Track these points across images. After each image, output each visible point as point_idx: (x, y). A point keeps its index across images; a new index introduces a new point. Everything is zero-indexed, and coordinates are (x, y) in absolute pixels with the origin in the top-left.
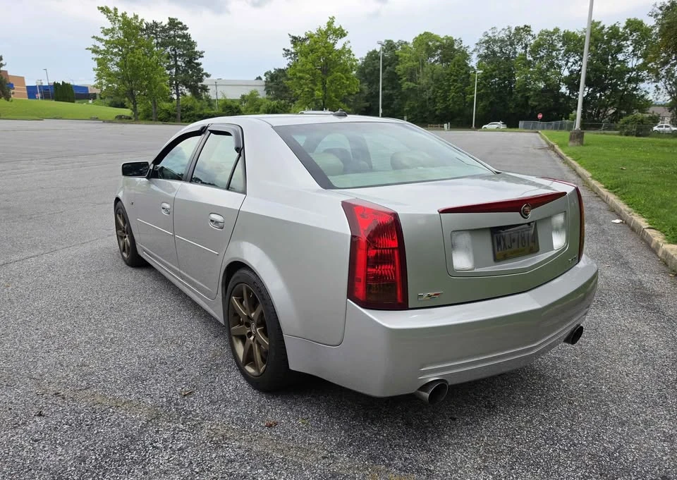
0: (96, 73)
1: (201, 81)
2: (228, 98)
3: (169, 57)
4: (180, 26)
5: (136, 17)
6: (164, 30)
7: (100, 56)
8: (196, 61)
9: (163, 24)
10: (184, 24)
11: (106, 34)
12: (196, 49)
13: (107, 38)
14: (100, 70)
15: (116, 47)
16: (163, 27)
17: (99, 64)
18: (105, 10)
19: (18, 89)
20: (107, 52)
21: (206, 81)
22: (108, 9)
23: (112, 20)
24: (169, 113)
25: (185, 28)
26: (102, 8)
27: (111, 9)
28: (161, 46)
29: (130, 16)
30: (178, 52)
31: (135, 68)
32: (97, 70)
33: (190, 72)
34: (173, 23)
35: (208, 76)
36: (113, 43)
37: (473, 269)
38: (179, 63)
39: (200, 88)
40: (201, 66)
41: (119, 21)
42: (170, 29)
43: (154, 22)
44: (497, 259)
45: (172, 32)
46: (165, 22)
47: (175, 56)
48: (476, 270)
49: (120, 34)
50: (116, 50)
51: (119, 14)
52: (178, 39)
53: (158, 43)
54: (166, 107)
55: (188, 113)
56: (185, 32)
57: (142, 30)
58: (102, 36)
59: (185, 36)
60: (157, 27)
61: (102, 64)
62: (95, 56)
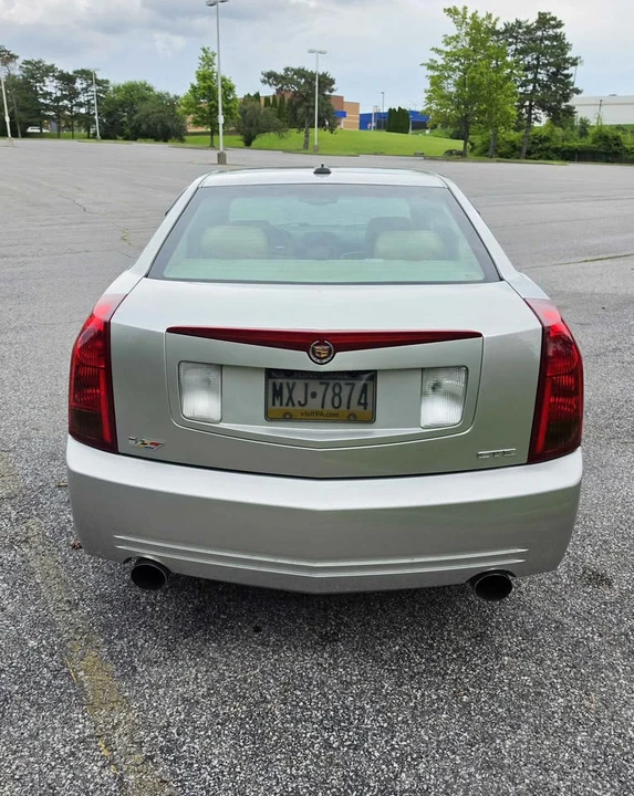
0: (426, 95)
1: (566, 101)
2: (604, 123)
3: (527, 68)
4: (552, 22)
5: (489, 16)
6: (529, 30)
7: (437, 73)
8: (566, 72)
9: (529, 23)
10: (558, 19)
11: (448, 44)
12: (569, 54)
13: (448, 49)
14: (432, 91)
15: (458, 60)
16: (528, 27)
17: (432, 84)
18: (451, 12)
19: (350, 118)
20: (444, 67)
21: (574, 101)
22: (455, 9)
23: (459, 24)
24: (514, 146)
25: (559, 25)
26: (449, 10)
27: (460, 10)
28: (520, 54)
29: (482, 15)
30: (543, 60)
31: (475, 86)
32: (429, 91)
33: (554, 89)
34: (544, 20)
35: (578, 91)
36: (454, 55)
37: (217, 423)
38: (540, 77)
39: (563, 110)
40: (571, 79)
41: (467, 24)
42: (538, 28)
43: (517, 21)
44: (269, 417)
45: (539, 33)
46: (532, 19)
47: (537, 66)
48: (223, 425)
49: (465, 42)
50: (457, 64)
51: (469, 15)
52: (546, 42)
53: (516, 50)
54: (512, 138)
55: (540, 146)
56: (558, 31)
57: (497, 33)
58: (442, 47)
59: (557, 37)
60: (520, 27)
61: (436, 83)
62: (431, 73)
